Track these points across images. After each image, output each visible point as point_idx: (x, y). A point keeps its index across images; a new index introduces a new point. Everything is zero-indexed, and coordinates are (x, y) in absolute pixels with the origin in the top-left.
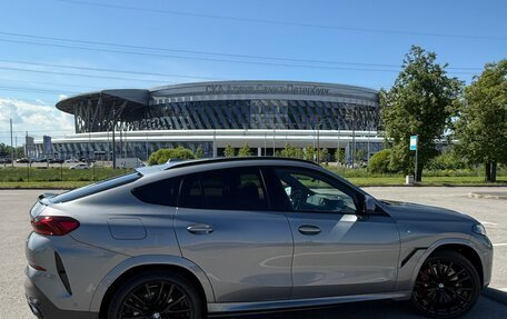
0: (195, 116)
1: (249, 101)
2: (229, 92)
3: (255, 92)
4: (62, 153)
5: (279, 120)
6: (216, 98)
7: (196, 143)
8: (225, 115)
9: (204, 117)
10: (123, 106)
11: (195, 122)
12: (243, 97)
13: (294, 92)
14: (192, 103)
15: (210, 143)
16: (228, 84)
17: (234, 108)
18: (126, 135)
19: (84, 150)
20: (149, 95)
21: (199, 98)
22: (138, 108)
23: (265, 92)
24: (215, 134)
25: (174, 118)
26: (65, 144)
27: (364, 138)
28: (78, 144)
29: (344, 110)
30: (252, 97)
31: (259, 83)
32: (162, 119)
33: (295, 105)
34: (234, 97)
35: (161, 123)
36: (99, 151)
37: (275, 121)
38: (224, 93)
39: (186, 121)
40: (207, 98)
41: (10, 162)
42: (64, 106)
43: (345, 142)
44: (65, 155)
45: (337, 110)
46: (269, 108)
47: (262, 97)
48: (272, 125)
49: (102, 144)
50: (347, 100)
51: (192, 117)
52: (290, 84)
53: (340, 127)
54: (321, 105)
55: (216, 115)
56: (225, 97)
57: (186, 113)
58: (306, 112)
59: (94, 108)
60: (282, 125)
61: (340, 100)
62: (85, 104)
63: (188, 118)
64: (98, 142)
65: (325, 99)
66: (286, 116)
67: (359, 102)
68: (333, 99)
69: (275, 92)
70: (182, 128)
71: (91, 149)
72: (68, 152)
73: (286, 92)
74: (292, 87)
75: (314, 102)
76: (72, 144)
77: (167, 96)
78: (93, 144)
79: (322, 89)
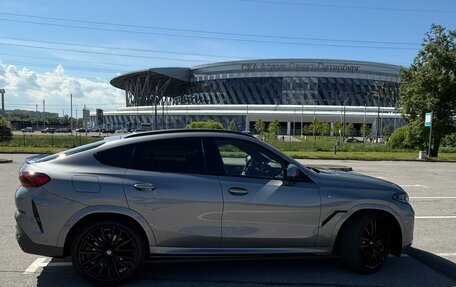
0: (231, 92)
1: (281, 78)
2: (263, 70)
3: (286, 70)
4: (114, 124)
5: (309, 96)
6: (250, 75)
7: (230, 117)
8: (259, 92)
9: (239, 93)
10: (168, 82)
11: (230, 97)
12: (276, 74)
13: (325, 70)
14: (228, 80)
15: (243, 117)
16: (262, 62)
17: (267, 85)
18: (167, 109)
19: (133, 122)
20: (190, 72)
21: (235, 76)
22: (180, 84)
23: (297, 70)
24: (247, 109)
25: (212, 94)
26: (117, 116)
27: (392, 114)
28: (128, 116)
29: (373, 87)
30: (284, 74)
31: (292, 61)
32: (202, 95)
33: (325, 82)
34: (267, 75)
35: (200, 98)
36: (146, 123)
37: (305, 97)
38: (258, 70)
39: (223, 96)
40: (242, 75)
41: (70, 131)
42: (117, 82)
43: (372, 118)
44: (117, 126)
45: (366, 86)
46: (301, 85)
47: (294, 74)
48: (302, 101)
49: (148, 116)
50: (377, 77)
51: (228, 93)
52: (321, 62)
53: (368, 103)
54: (350, 82)
55: (250, 91)
56: (259, 75)
57: (223, 89)
58: (336, 89)
59: (143, 85)
60: (311, 101)
61: (370, 77)
62: (135, 80)
63: (225, 94)
64: (145, 115)
65: (354, 76)
66: (316, 92)
67: (389, 79)
68: (363, 76)
69: (307, 70)
70: (218, 103)
71: (139, 122)
72: (119, 123)
73: (318, 70)
74: (323, 66)
75: (344, 79)
76: (122, 116)
77: (205, 74)
78: (140, 117)
79: (352, 67)
